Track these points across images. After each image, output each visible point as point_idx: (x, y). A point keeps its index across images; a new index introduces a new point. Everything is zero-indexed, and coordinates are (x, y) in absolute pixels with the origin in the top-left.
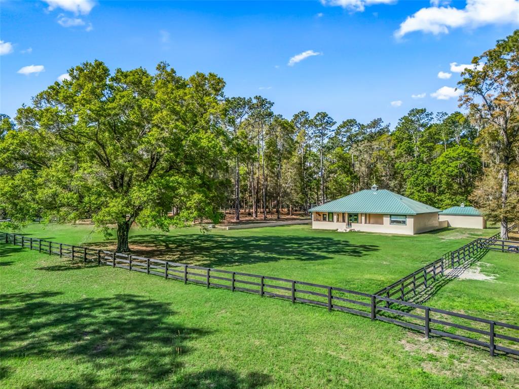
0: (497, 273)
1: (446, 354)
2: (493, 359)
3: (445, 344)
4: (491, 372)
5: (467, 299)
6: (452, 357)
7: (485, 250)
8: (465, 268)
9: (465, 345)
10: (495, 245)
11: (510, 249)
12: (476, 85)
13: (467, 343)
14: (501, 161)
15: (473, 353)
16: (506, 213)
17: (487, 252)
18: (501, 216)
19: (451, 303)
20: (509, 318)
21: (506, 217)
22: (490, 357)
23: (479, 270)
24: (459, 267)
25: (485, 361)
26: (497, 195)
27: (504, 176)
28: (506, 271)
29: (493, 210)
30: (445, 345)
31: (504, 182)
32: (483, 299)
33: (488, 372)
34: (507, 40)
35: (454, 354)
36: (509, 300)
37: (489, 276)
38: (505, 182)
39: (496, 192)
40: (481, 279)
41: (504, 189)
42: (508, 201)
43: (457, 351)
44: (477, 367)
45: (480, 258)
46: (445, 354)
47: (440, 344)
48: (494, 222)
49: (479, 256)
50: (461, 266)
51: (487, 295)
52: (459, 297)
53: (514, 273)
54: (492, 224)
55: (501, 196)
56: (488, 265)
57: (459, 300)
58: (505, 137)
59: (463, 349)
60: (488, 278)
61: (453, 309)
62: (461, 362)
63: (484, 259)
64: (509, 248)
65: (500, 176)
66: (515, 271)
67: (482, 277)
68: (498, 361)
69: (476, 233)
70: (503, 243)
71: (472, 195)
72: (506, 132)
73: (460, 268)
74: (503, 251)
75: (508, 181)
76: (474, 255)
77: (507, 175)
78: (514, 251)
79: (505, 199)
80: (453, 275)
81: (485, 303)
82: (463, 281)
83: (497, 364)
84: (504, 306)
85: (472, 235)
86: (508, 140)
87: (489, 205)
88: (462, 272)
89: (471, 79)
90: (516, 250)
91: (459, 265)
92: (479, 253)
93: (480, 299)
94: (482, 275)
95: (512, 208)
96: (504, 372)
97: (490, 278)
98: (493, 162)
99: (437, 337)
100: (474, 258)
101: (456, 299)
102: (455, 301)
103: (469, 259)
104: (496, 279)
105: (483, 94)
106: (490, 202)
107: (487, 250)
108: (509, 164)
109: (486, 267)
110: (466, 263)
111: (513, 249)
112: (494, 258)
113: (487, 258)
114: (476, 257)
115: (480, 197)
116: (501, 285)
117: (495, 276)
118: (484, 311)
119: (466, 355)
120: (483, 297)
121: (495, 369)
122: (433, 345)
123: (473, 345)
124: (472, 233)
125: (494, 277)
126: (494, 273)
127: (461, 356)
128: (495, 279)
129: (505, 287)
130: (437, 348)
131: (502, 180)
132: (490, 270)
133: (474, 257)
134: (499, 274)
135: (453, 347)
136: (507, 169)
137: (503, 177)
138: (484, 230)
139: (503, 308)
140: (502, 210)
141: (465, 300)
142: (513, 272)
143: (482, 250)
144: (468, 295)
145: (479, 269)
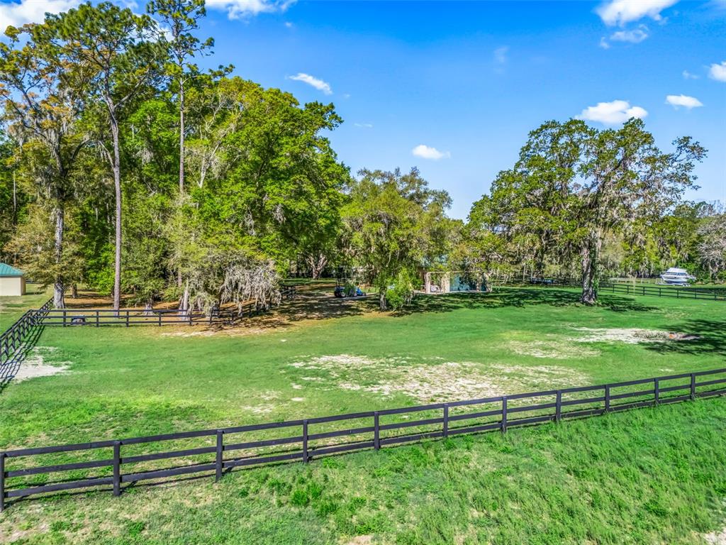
0: (68, 359)
1: (45, 526)
2: (120, 500)
3: (37, 508)
4: (126, 524)
5: (41, 412)
6: (58, 527)
7: (38, 328)
8: (18, 360)
9: (71, 495)
10: (49, 318)
11: (74, 321)
12: (14, 73)
13: (73, 491)
14: (53, 195)
15: (88, 505)
16: (62, 270)
17: (43, 329)
18: (55, 276)
19: (19, 427)
20: (115, 424)
21: (61, 276)
22: (115, 499)
23: (42, 360)
24: (9, 361)
25: (109, 510)
26: (48, 244)
27: (58, 217)
28: (80, 353)
29: (42, 267)
30: (38, 511)
31: (57, 226)
32: (67, 405)
33: (122, 526)
34: (60, 17)
35: (57, 520)
36: (103, 397)
37: (58, 366)
38: (59, 225)
39: (46, 240)
40: (50, 374)
41: (57, 236)
42: (63, 254)
43: (63, 513)
44: (103, 527)
45: (35, 341)
46: (43, 527)
47: (28, 512)
48: (43, 285)
49: (33, 337)
50: (12, 358)
51: (68, 397)
52: (28, 412)
53: (90, 356)
54: (42, 288)
55: (54, 247)
56: (51, 349)
57: (30, 417)
58: (58, 161)
59: (71, 504)
60: (59, 369)
61: (26, 436)
62: (75, 530)
63: (41, 341)
64: (72, 320)
65: (52, 218)
66: (91, 352)
67: (49, 370)
68: (128, 501)
69: (13, 302)
70: (65, 314)
71: (10, 244)
72: (59, 154)
73: (12, 362)
74: (65, 326)
75: (63, 226)
76: (25, 338)
77: (62, 216)
78: (80, 323)
79: (61, 251)
80: (4, 376)
81: (71, 410)
82: (24, 382)
83: (127, 507)
84: (99, 407)
85: (8, 306)
86: (62, 166)
87: (38, 260)
88: (17, 367)
89: (6, 60)
90: (82, 321)
91: (8, 357)
92: (31, 333)
93: (62, 406)
94: (49, 366)
95: (69, 263)
96: (141, 514)
97: (62, 369)
98: (41, 195)
99: (17, 501)
100: (27, 342)
101: (23, 416)
102: (23, 421)
103: (20, 345)
104: (71, 369)
105: (25, 90)
106: (38, 255)
107: (43, 327)
108: (64, 200)
109: (50, 353)
110: (18, 351)
111: (78, 320)
112: (57, 337)
113: (45, 339)
114: (28, 341)
115: (22, 248)
116: (82, 376)
117: (66, 364)
118: (75, 424)
119: (78, 512)
120: (65, 402)
121: (128, 516)
122: (15, 520)
123: (83, 489)
124: (8, 303)
125: (66, 367)
126: (65, 361)
127: (71, 517)
128: (69, 369)
129: (89, 378)
130: (26, 524)
131: (55, 223)
132: (57, 356)
133: (26, 340)
134: (72, 361)
135: (53, 507)
136: (62, 208)
137: (56, 219)
138: (24, 296)
139: (99, 411)
140: (56, 266)
141: (41, 414)
142: (89, 353)
143: (34, 328)
144: (41, 404)
145: (41, 358)
